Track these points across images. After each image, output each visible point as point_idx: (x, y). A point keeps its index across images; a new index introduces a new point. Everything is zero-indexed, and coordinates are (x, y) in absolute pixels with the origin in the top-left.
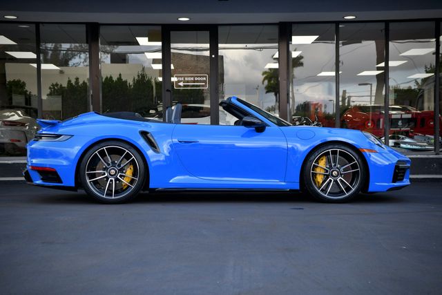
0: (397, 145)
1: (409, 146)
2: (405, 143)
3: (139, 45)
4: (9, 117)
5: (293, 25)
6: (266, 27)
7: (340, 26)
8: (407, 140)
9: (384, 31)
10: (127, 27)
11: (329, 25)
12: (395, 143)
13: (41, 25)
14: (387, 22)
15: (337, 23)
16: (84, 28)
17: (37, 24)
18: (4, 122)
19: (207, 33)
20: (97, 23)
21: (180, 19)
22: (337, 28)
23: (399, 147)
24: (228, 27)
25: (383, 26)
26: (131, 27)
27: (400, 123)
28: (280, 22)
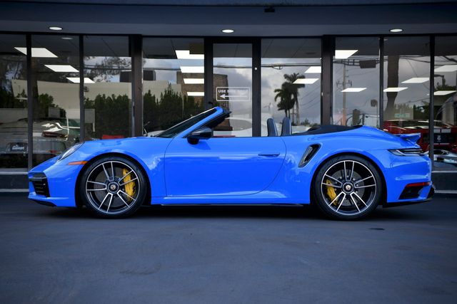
0: (440, 160)
1: (453, 161)
2: (449, 158)
3: (176, 58)
4: (48, 128)
5: (337, 39)
6: (309, 40)
7: (385, 40)
8: (451, 155)
9: (429, 45)
10: (169, 39)
11: (372, 39)
12: (438, 158)
13: (84, 37)
14: (432, 36)
15: (382, 36)
16: (126, 40)
17: (81, 36)
18: (44, 133)
19: (250, 45)
20: (140, 35)
21: (225, 31)
22: (382, 42)
23: (443, 162)
24: (270, 40)
25: (427, 40)
26: (173, 39)
27: (439, 138)
28: (324, 36)
